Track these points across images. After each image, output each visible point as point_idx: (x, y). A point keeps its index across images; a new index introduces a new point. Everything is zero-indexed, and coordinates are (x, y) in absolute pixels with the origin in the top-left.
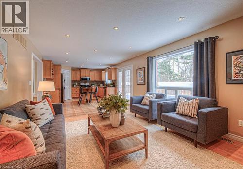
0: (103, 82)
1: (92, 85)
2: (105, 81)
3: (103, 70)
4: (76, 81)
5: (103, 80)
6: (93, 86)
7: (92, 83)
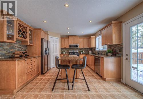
0: (92, 49)
1: (80, 52)
2: (95, 48)
3: (94, 35)
4: (65, 48)
5: (92, 47)
6: (82, 53)
7: (81, 51)
